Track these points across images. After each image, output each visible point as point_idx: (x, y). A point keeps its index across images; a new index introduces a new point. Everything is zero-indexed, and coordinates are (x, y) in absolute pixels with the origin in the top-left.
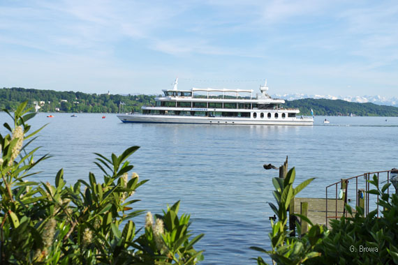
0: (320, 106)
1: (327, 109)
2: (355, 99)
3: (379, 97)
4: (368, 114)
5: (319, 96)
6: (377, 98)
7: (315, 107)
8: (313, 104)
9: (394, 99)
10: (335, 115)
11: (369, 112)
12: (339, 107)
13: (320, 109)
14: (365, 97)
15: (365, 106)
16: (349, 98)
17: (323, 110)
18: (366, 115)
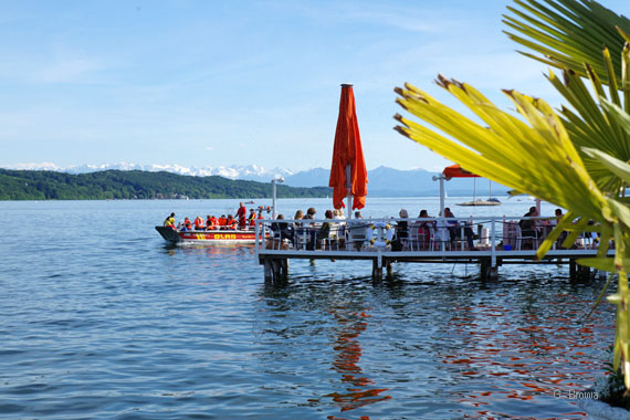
0: (127, 183)
1: (137, 187)
3: (255, 167)
4: (210, 194)
6: (251, 168)
7: (117, 184)
8: (115, 180)
11: (213, 192)
12: (160, 184)
13: (125, 188)
15: (206, 182)
17: (129, 190)
18: (206, 197)
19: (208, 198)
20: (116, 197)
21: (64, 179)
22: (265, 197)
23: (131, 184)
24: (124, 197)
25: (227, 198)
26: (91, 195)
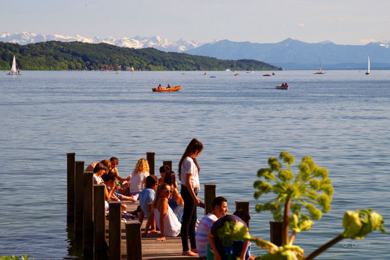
0: (75, 54)
1: (85, 58)
2: (120, 41)
3: (158, 38)
4: (151, 66)
5: (61, 37)
6: (154, 39)
7: (66, 55)
8: (62, 51)
9: (181, 42)
10: (100, 68)
11: (152, 63)
12: (104, 55)
13: (75, 60)
14: (137, 38)
15: (144, 54)
16: (112, 40)
17: (79, 61)
18: (148, 69)
19: (150, 70)
20: (70, 68)
21: (18, 50)
22: (199, 69)
23: (79, 55)
24: (77, 68)
25: (165, 70)
26: (50, 66)
